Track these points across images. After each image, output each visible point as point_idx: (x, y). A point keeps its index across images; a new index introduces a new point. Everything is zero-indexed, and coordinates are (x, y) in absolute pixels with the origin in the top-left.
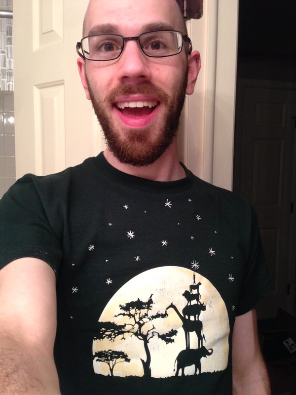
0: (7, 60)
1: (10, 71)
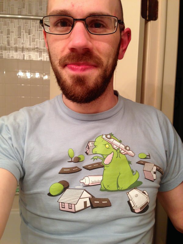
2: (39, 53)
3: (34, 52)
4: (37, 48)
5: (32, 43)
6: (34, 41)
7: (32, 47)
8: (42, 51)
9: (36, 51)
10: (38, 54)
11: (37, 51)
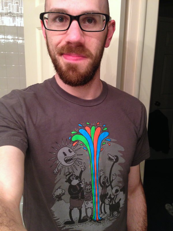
0: (19, 7)
1: (21, 14)
2: (12, 17)
3: (7, 16)
4: (10, 13)
5: (4, 8)
6: (6, 5)
7: (5, 11)
8: (15, 15)
9: (9, 16)
10: (11, 19)
11: (11, 16)
